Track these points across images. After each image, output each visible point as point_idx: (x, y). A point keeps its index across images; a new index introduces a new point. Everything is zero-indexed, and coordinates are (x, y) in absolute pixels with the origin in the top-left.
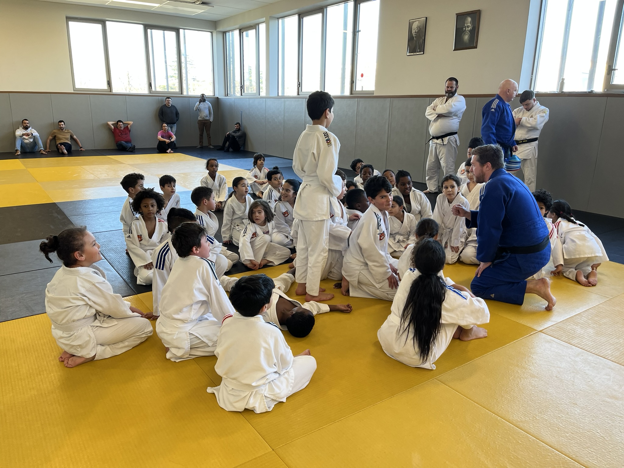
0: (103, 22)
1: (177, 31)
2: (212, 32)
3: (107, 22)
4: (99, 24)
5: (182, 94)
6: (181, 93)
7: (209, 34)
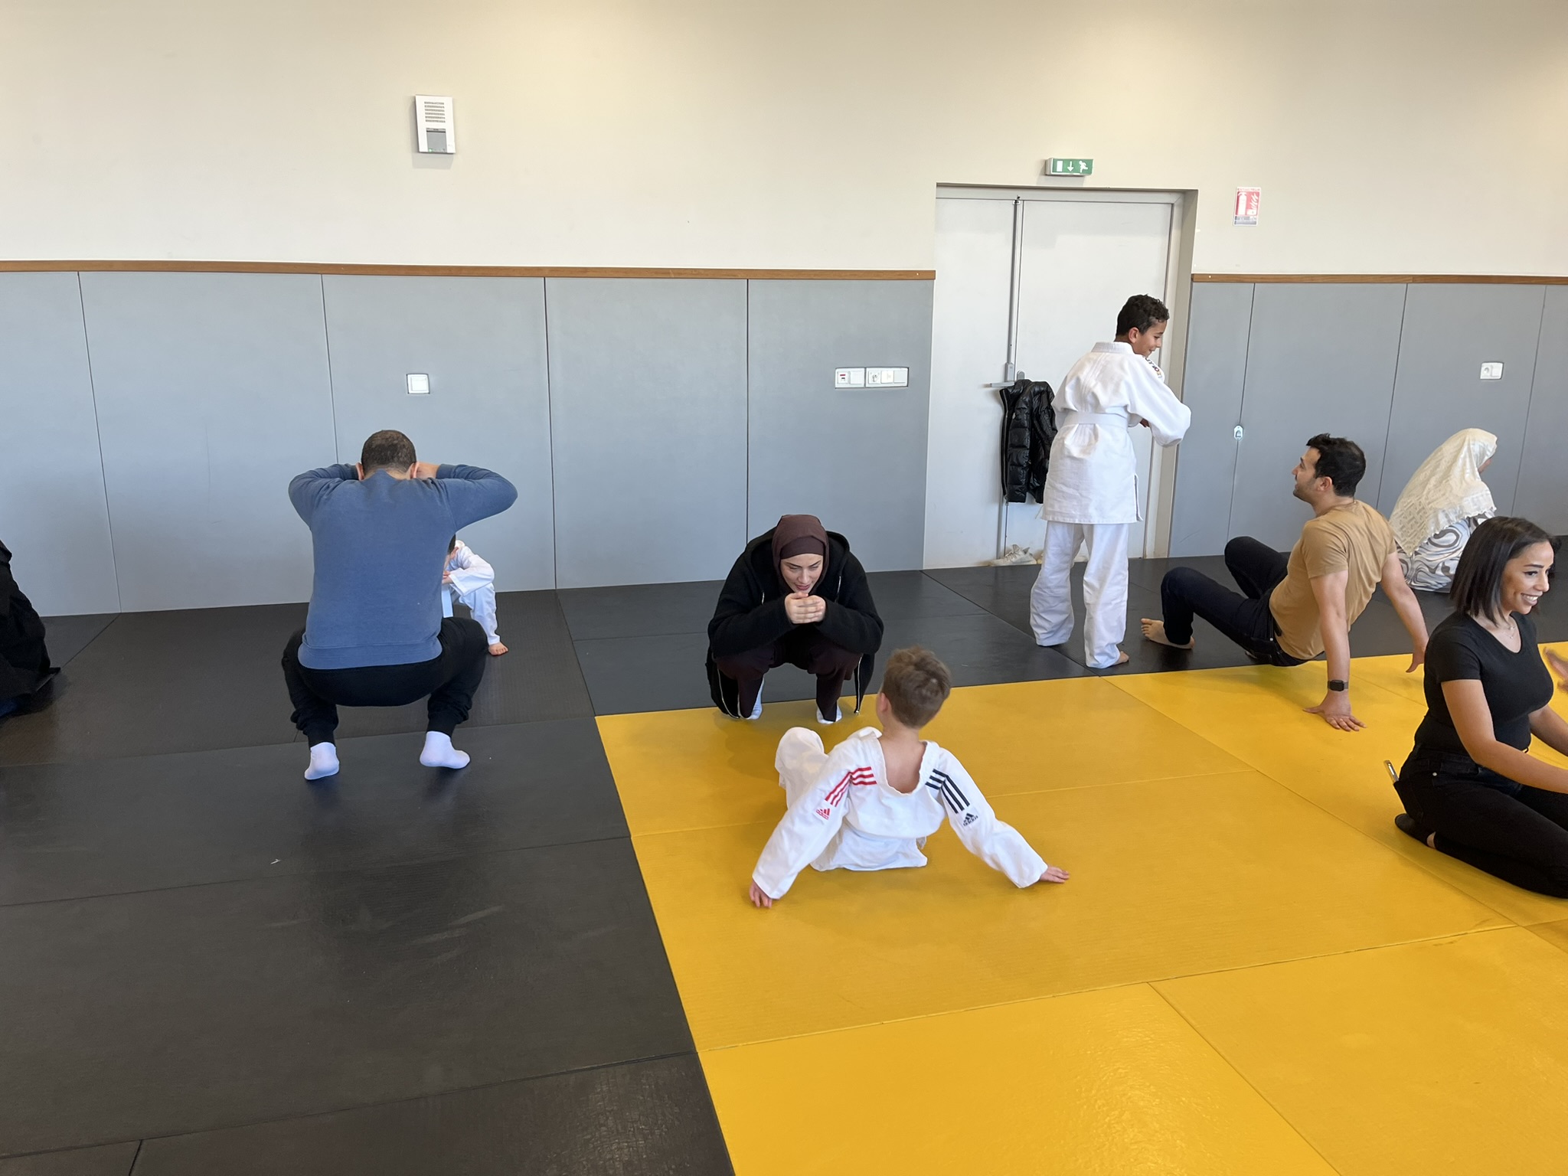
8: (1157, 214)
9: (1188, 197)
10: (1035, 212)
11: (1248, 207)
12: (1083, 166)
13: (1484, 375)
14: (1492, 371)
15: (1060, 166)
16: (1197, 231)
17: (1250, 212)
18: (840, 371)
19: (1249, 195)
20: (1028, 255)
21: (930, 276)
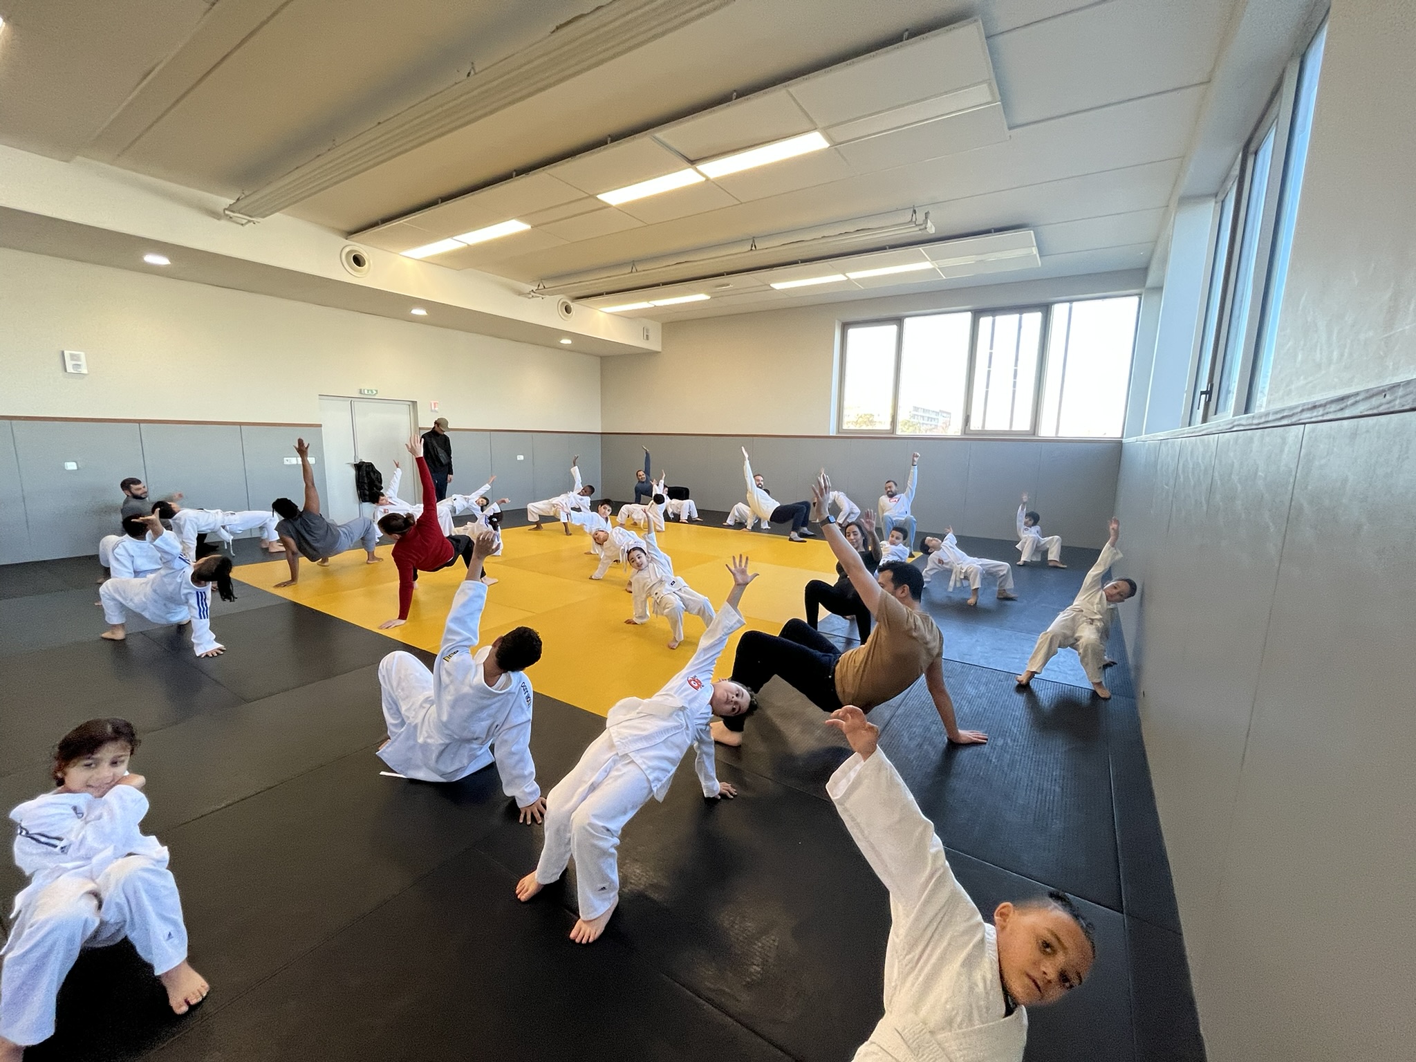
0: (899, 321)
1: (1046, 309)
2: (1140, 295)
3: (907, 321)
4: (894, 324)
5: (1034, 434)
6: (1032, 433)
7: (1136, 299)
8: (405, 408)
9: (414, 403)
10: (357, 405)
11: (435, 407)
12: (375, 392)
13: (518, 459)
14: (521, 458)
15: (366, 392)
16: (419, 414)
17: (436, 409)
18: (285, 459)
19: (435, 404)
20: (357, 419)
21: (320, 426)
